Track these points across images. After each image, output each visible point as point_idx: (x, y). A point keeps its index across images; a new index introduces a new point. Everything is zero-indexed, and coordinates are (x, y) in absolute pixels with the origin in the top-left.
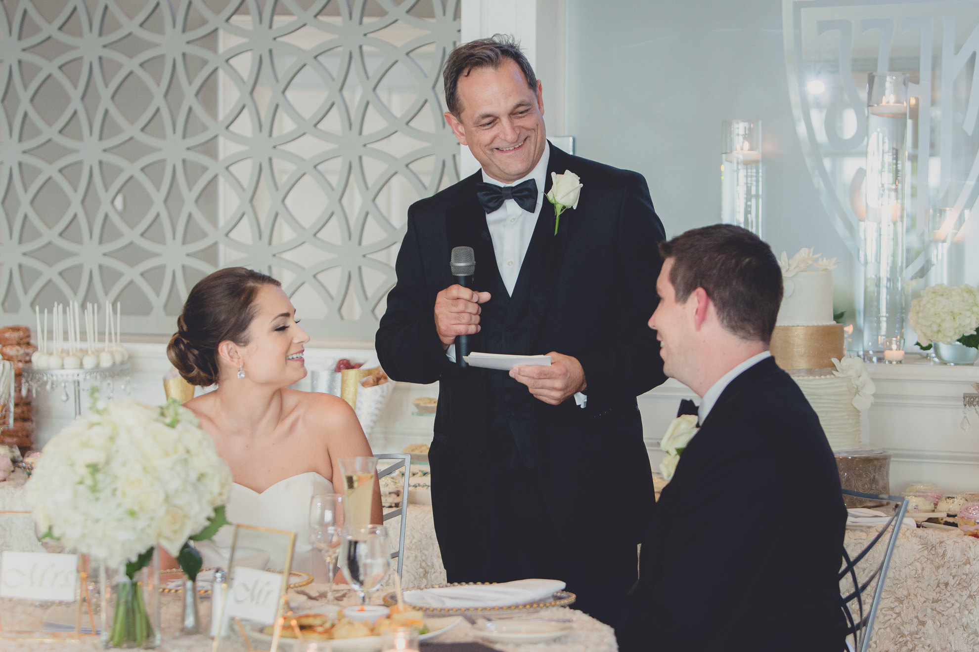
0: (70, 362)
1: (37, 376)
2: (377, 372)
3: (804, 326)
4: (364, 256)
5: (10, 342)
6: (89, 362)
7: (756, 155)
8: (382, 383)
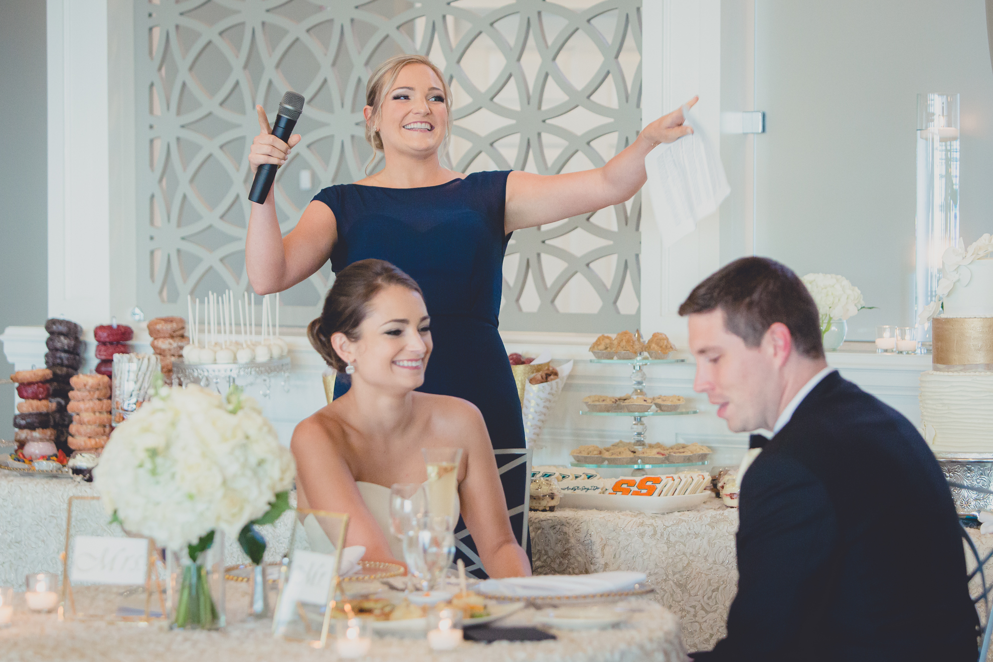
0: (223, 356)
1: (187, 371)
2: (546, 368)
3: (981, 318)
4: (543, 242)
5: (162, 335)
6: (244, 357)
7: (953, 131)
8: (552, 380)
